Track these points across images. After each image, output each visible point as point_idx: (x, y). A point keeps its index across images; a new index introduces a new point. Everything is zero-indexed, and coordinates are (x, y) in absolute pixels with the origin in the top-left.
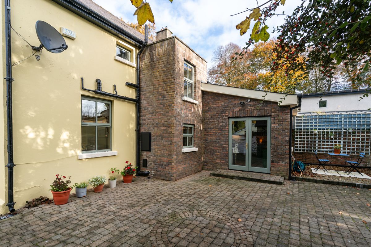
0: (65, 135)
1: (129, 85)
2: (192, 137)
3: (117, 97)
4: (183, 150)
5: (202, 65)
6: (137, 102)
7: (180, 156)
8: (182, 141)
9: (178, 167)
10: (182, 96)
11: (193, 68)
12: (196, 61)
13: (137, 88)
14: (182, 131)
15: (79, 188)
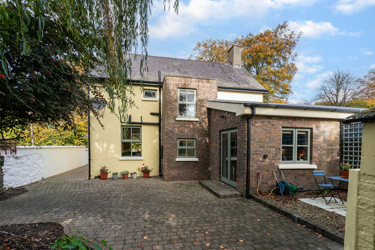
0: (112, 147)
1: (152, 114)
2: (194, 149)
3: (142, 123)
4: (177, 160)
5: (208, 85)
6: (159, 125)
7: (173, 164)
8: (176, 152)
9: (171, 172)
10: (175, 117)
11: (195, 91)
12: (197, 84)
13: (159, 115)
14: (175, 144)
15: (114, 174)
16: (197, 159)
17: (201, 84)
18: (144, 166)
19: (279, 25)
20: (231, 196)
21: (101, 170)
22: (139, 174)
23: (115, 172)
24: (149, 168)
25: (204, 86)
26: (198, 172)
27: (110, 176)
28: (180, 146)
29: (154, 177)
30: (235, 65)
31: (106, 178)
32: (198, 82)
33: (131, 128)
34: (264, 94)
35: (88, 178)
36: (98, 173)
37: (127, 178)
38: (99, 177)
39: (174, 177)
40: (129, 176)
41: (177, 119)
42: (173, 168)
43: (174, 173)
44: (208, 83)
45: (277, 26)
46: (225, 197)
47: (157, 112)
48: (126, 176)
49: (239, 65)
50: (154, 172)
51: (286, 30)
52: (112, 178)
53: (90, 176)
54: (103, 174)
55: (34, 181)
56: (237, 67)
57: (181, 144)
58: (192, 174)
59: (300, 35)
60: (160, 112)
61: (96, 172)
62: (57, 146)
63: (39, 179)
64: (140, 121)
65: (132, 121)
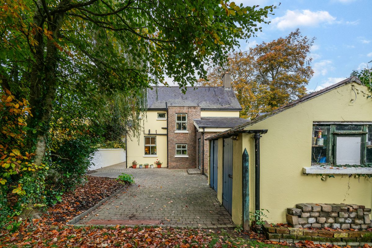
1: (163, 128)
2: (186, 150)
3: (157, 134)
4: (176, 156)
5: (195, 110)
6: (167, 135)
7: (173, 159)
8: (175, 152)
9: (172, 164)
10: (174, 131)
11: (186, 114)
12: (187, 110)
13: (167, 129)
14: (174, 147)
15: (140, 165)
16: (188, 156)
17: (190, 110)
18: (157, 161)
19: (292, 33)
20: (195, 174)
21: (133, 163)
22: (155, 166)
23: (140, 164)
24: (161, 162)
25: (192, 111)
26: (188, 164)
27: (138, 166)
28: (177, 148)
29: (164, 168)
30: (226, 88)
31: (135, 168)
32: (188, 109)
33: (150, 137)
34: (240, 111)
35: (126, 167)
36: (131, 165)
37: (148, 168)
38: (132, 167)
39: (174, 167)
40: (149, 167)
41: (175, 132)
42: (173, 162)
43: (174, 164)
44: (194, 109)
45: (290, 33)
46: (192, 174)
47: (166, 127)
48: (147, 166)
49: (229, 88)
50: (164, 165)
51: (299, 36)
52: (139, 168)
53: (127, 166)
54: (134, 166)
55: (98, 168)
56: (227, 89)
57: (178, 147)
58: (185, 165)
59: (314, 40)
60: (168, 127)
61: (130, 164)
62: (102, 149)
63: (100, 168)
64: (155, 133)
65: (151, 133)
